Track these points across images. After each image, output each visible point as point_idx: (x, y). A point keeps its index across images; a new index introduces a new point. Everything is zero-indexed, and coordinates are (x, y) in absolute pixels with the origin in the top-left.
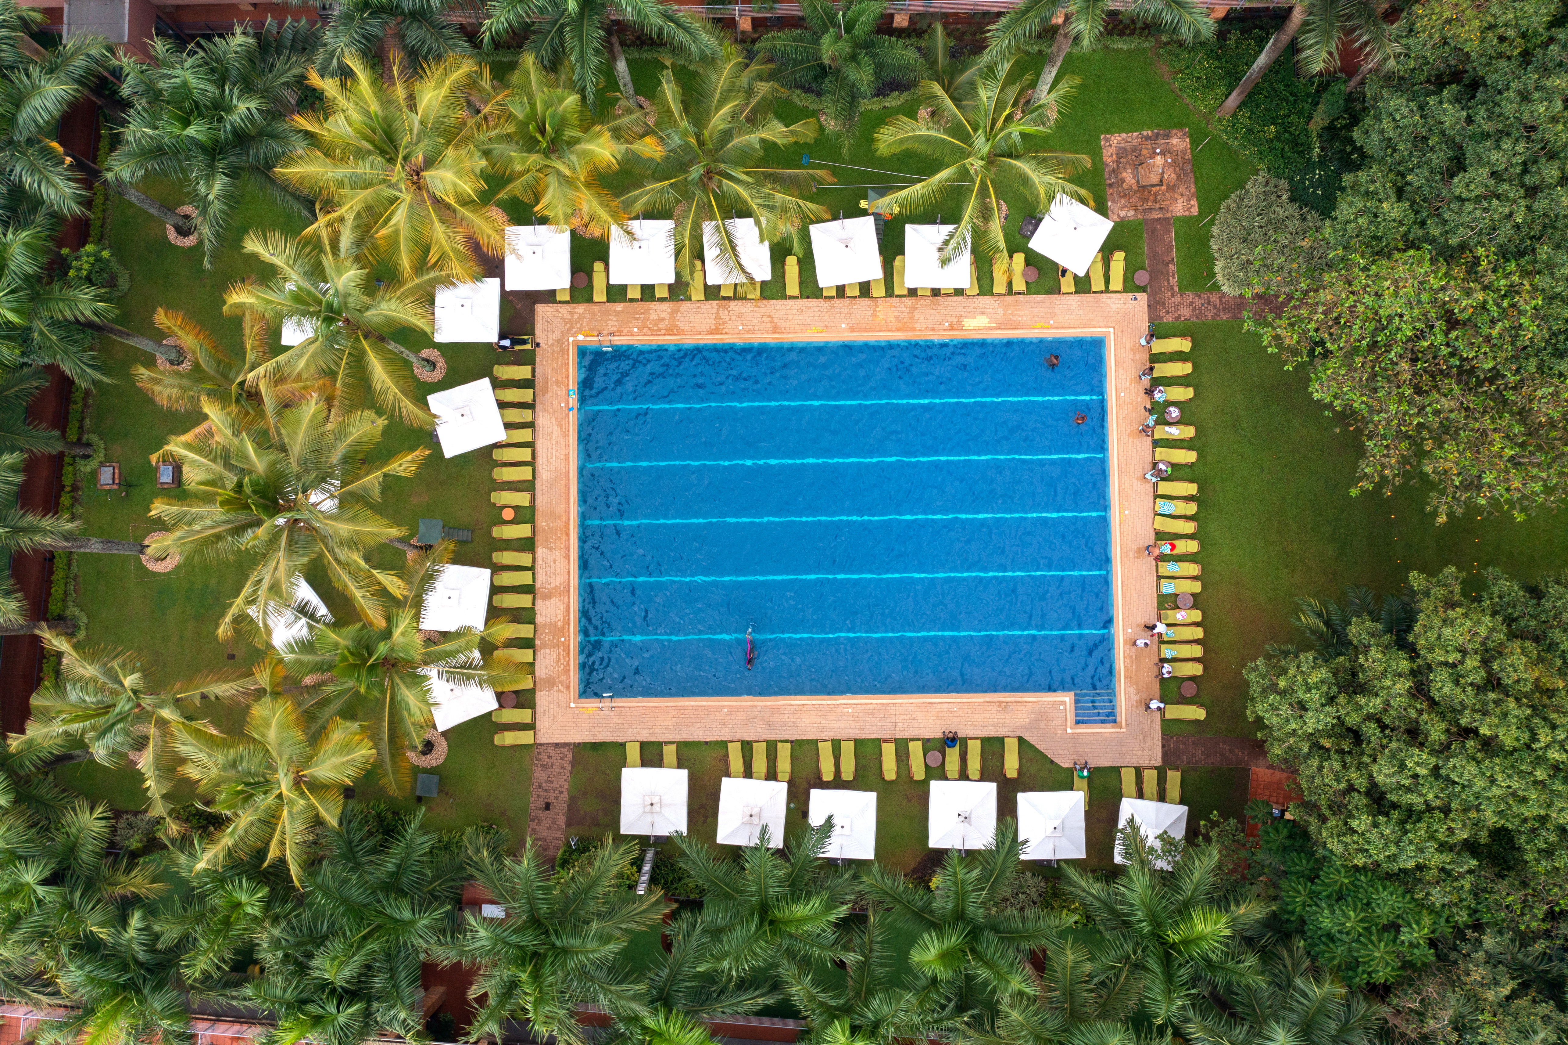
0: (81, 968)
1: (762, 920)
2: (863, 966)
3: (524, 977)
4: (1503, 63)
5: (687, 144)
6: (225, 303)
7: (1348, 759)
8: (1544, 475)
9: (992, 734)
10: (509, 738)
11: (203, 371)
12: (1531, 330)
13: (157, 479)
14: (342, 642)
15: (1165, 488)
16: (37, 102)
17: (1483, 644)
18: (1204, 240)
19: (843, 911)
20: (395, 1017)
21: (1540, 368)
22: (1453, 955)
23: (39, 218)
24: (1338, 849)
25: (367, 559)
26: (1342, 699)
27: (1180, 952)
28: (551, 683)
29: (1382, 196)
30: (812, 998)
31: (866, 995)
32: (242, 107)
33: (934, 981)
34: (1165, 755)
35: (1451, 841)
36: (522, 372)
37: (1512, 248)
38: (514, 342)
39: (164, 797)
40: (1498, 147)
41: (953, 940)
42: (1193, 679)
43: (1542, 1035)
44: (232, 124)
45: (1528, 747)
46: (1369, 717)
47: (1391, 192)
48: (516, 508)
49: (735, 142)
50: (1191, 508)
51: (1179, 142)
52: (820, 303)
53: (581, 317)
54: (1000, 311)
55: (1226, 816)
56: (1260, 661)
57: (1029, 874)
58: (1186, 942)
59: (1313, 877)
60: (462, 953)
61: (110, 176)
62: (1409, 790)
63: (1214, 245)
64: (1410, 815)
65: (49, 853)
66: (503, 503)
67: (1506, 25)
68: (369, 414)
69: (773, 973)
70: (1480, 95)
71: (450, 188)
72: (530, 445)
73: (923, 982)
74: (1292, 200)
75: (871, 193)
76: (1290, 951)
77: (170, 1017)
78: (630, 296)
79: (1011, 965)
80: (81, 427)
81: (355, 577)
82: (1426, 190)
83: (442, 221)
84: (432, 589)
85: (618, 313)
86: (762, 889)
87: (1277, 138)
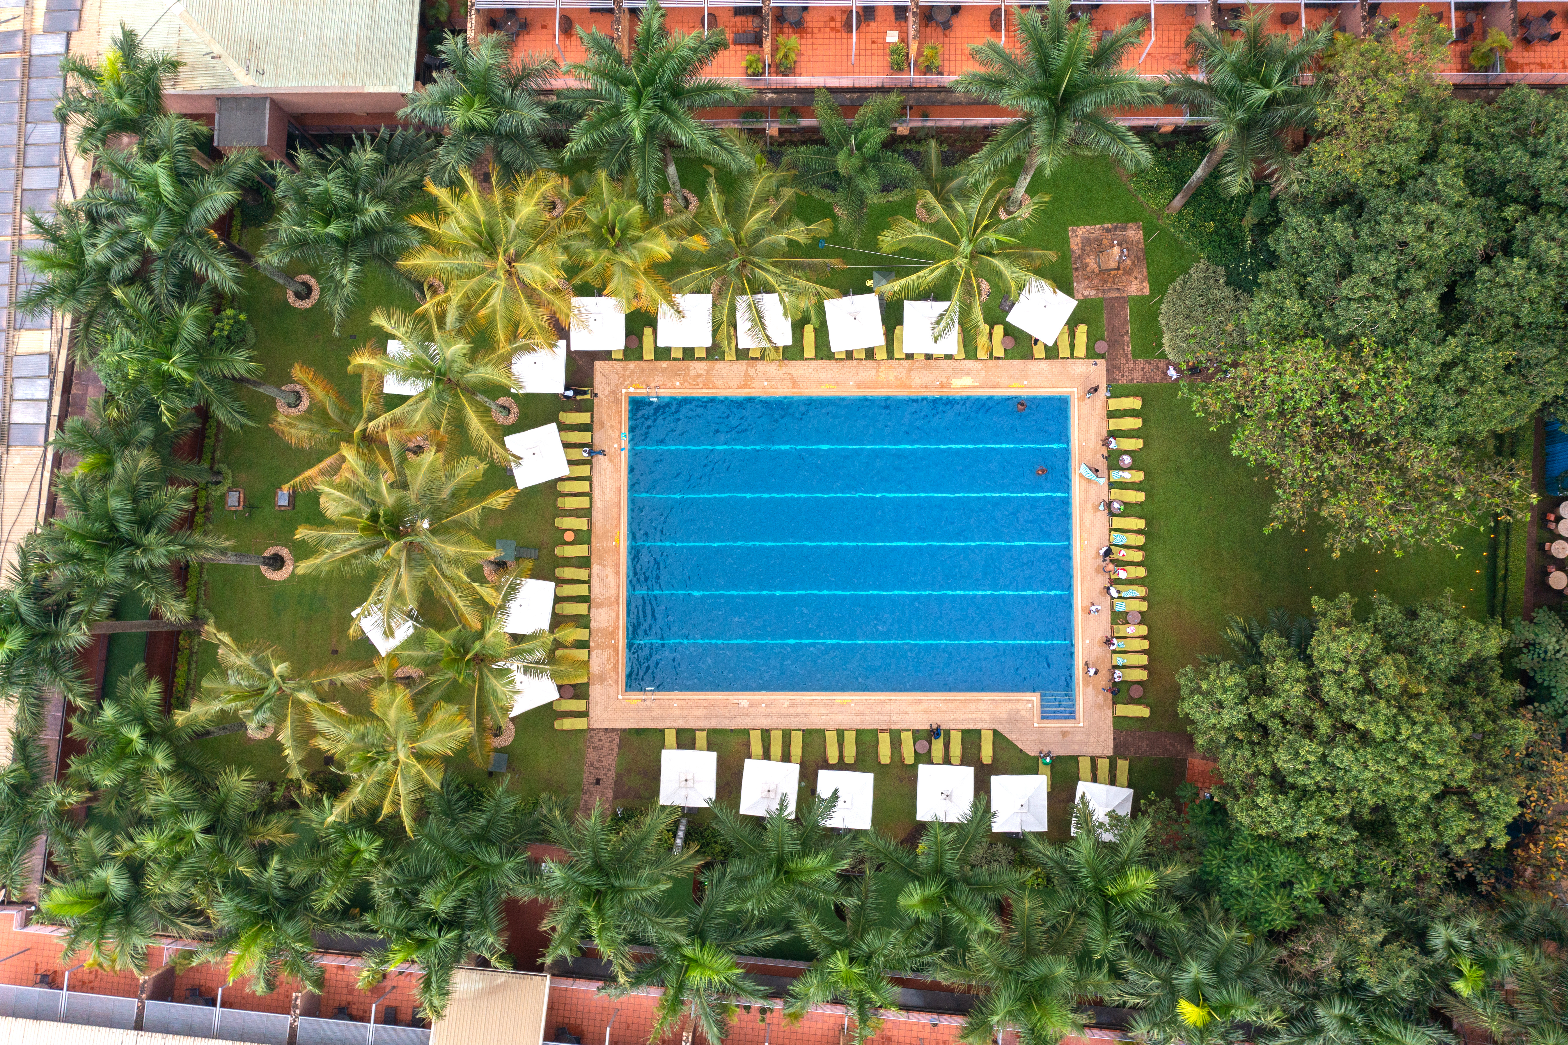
0: (231, 899)
1: (778, 871)
2: (861, 909)
3: (589, 910)
4: (1382, 191)
5: (729, 243)
6: (349, 363)
7: (1257, 749)
8: (1416, 520)
9: (971, 727)
10: (567, 724)
11: (329, 418)
12: (1403, 406)
13: (275, 503)
14: (447, 642)
15: (1118, 522)
16: (208, 204)
17: (1363, 656)
18: (1154, 316)
19: (844, 864)
20: (484, 942)
21: (1413, 433)
22: (1340, 910)
23: (202, 294)
24: (1246, 821)
25: (469, 575)
26: (1252, 700)
27: (1116, 903)
28: (601, 679)
29: (1287, 293)
30: (818, 934)
31: (860, 932)
32: (372, 210)
33: (918, 922)
34: (1116, 747)
35: (1338, 815)
36: (583, 418)
37: (1390, 338)
38: (577, 393)
39: (299, 763)
40: (1377, 259)
41: (933, 889)
42: (1140, 683)
43: (1406, 973)
44: (363, 223)
45: (1394, 739)
46: (1274, 715)
47: (1294, 291)
48: (576, 531)
49: (766, 239)
50: (1140, 540)
51: (1134, 234)
52: (832, 363)
53: (633, 372)
54: (983, 373)
55: (1161, 795)
56: (1189, 668)
57: (1000, 845)
58: (1122, 895)
59: (1226, 844)
60: (540, 889)
61: (261, 261)
62: (1302, 773)
63: (1162, 320)
64: (1305, 794)
65: (206, 808)
66: (565, 527)
67: (1383, 162)
68: (473, 459)
69: (787, 914)
70: (1365, 216)
71: (538, 279)
72: (588, 479)
73: (908, 923)
74: (1228, 283)
75: (875, 274)
76: (1208, 905)
77: (301, 941)
78: (673, 355)
79: (979, 909)
80: (213, 458)
81: (457, 588)
82: (1322, 289)
83: (529, 303)
84: (514, 599)
85: (663, 370)
86: (780, 845)
87: (1216, 232)
